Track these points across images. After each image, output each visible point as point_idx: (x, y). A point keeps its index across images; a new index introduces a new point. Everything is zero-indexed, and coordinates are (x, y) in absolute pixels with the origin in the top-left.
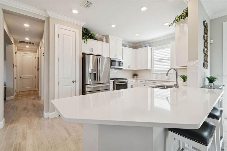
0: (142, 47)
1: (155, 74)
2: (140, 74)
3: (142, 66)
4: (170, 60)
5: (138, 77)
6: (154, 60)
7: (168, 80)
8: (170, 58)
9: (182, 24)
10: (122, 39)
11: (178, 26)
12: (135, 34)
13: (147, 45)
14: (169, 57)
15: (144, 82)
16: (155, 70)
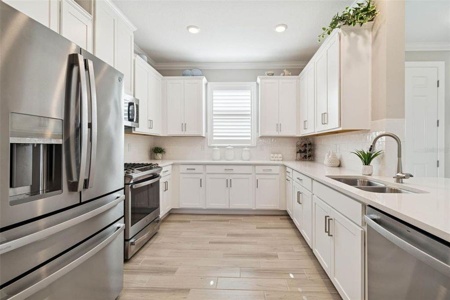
0: (184, 75)
1: (218, 147)
2: (169, 148)
3: (184, 126)
4: (250, 117)
5: (167, 155)
6: (214, 113)
7: (249, 160)
8: (250, 113)
9: (353, 35)
10: (135, 29)
11: (345, 35)
12: (188, 28)
13: (195, 72)
14: (248, 111)
15: (199, 169)
16: (214, 138)
